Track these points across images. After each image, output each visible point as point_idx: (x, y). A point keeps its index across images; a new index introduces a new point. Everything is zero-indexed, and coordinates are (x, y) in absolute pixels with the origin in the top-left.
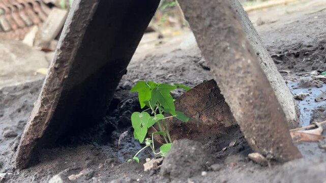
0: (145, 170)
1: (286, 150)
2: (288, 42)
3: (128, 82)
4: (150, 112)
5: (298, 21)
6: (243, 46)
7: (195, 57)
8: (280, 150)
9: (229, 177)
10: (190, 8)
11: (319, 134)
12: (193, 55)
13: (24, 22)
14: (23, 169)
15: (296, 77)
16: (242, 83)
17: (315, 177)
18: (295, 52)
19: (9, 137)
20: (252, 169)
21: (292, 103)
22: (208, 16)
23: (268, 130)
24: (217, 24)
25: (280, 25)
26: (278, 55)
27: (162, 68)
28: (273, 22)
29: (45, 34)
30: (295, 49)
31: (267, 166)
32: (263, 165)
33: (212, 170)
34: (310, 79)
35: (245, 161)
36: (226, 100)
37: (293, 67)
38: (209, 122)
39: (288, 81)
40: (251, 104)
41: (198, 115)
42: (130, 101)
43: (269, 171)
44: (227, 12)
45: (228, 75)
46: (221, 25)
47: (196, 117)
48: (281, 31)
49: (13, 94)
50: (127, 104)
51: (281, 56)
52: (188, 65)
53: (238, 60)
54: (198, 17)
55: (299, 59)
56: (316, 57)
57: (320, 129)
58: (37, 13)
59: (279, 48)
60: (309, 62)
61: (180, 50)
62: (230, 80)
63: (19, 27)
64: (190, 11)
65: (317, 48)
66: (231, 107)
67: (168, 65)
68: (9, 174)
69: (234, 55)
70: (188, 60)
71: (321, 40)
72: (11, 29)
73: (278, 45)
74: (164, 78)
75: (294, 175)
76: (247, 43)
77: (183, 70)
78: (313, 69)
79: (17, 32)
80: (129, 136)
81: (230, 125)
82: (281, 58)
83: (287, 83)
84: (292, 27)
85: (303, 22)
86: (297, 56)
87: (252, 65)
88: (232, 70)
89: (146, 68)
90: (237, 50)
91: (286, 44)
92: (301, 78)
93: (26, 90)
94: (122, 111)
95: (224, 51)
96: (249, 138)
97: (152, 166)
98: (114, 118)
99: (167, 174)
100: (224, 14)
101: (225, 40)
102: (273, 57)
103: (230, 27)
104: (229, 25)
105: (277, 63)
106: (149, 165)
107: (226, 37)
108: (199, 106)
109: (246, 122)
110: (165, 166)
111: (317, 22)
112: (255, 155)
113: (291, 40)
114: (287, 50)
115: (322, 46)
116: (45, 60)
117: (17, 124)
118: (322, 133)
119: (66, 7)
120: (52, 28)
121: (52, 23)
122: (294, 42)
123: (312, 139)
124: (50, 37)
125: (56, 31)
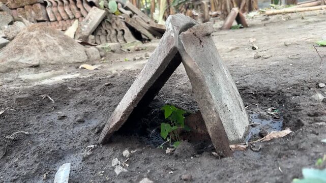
0: (166, 153)
1: (227, 153)
2: (262, 85)
4: (170, 123)
9: (202, 160)
11: (245, 148)
13: (68, 15)
14: (104, 144)
15: (260, 110)
18: (264, 93)
20: (212, 159)
24: (204, 99)
26: (254, 93)
27: (179, 89)
28: (266, 58)
29: (84, 28)
30: (265, 91)
31: (218, 158)
32: (216, 158)
33: (195, 157)
34: (265, 113)
37: (261, 103)
47: (195, 128)
49: (74, 89)
50: (156, 111)
53: (211, 114)
55: (265, 98)
56: (274, 99)
57: (247, 146)
58: (79, 9)
59: (256, 88)
60: (270, 101)
63: (63, 20)
65: (276, 94)
68: (96, 146)
71: (281, 88)
72: (56, 20)
73: (256, 86)
74: (180, 96)
76: (215, 108)
79: (60, 23)
80: (156, 133)
82: (255, 95)
84: (272, 70)
85: (280, 67)
86: (265, 95)
87: (216, 117)
91: (261, 87)
93: (82, 87)
94: (152, 115)
95: (206, 109)
98: (148, 120)
99: (176, 156)
102: (251, 94)
105: (252, 98)
106: (168, 151)
110: (176, 152)
111: (289, 70)
114: (259, 91)
115: (280, 93)
116: (85, 53)
117: (83, 114)
118: (247, 148)
119: (105, 7)
120: (91, 25)
121: (91, 19)
122: (265, 86)
123: (242, 149)
124: (88, 32)
125: (94, 27)
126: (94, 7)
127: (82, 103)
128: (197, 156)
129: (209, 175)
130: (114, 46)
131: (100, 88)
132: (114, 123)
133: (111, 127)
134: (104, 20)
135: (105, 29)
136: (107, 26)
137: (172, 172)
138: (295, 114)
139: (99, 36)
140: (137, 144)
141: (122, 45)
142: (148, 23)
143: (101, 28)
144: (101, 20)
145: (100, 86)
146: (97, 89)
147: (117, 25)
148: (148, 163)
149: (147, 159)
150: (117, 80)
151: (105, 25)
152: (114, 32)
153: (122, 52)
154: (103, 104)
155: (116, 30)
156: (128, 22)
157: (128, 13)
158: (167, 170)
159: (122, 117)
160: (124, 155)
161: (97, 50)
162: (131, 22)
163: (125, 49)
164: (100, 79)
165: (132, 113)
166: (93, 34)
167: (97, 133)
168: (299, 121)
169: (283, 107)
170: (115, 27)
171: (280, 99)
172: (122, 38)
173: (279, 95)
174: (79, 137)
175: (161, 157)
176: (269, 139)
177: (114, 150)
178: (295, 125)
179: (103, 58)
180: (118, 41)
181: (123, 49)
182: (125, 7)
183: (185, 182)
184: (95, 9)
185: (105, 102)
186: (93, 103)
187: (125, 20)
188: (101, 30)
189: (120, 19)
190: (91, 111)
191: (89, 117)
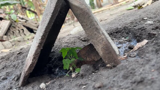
0: (73, 77)
1: (117, 62)
2: (113, 28)
3: (53, 50)
4: (69, 58)
5: (115, 19)
6: (101, 32)
7: (78, 37)
8: (115, 63)
9: (101, 73)
10: (83, 22)
11: (126, 57)
12: (77, 36)
14: (24, 86)
15: (117, 40)
16: (102, 44)
17: (125, 66)
18: (116, 31)
19: (4, 79)
20: (108, 70)
21: (117, 49)
22: (89, 25)
23: (111, 57)
24: (93, 27)
25: (109, 21)
26: (110, 33)
28: (106, 20)
30: (116, 30)
31: (112, 68)
32: (111, 68)
33: (95, 72)
34: (122, 40)
35: (105, 68)
36: (97, 50)
37: (116, 37)
38: (90, 60)
39: (115, 42)
40: (105, 50)
41: (86, 58)
42: (56, 57)
43: (113, 69)
44: (95, 23)
45: (97, 42)
46: (94, 27)
48: (109, 23)
51: (111, 33)
52: (76, 40)
53: (100, 37)
54: (86, 25)
55: (117, 34)
56: (123, 32)
57: (126, 55)
59: (110, 30)
60: (121, 35)
61: (71, 34)
62: (98, 43)
64: (83, 23)
65: (123, 29)
66: (99, 52)
67: (68, 41)
68: (18, 89)
69: (99, 35)
70: (76, 38)
71: (124, 26)
73: (109, 29)
74: (67, 46)
75: (120, 67)
76: (102, 32)
77: (75, 42)
78: (123, 37)
80: (59, 70)
81: (97, 60)
82: (111, 34)
83: (114, 43)
84: (114, 21)
85: (117, 19)
86: (117, 33)
87: (104, 38)
88: (98, 40)
89: (59, 44)
90: (99, 34)
91: (112, 29)
92: (119, 41)
93: (3, 59)
94: (53, 61)
95: (95, 34)
96: (105, 61)
97: (75, 76)
98: (51, 64)
99: (82, 76)
100: (95, 24)
101: (95, 31)
102: (108, 34)
103: (97, 28)
104: (96, 27)
105: (110, 36)
106: (73, 75)
107: (95, 30)
108: (85, 54)
109: (104, 56)
111: (122, 19)
112: (108, 65)
113: (114, 27)
114: (113, 31)
115: (125, 28)
116: (2, 45)
117: (6, 74)
118: (127, 56)
119: (9, 19)
120: (3, 30)
121: (2, 27)
122: (115, 28)
123: (124, 59)
124: (2, 34)
125: (5, 31)
126: (3, 20)
127: (3, 68)
128: (96, 71)
129: (114, 79)
130: (19, 38)
131: (14, 57)
132: (28, 67)
133: (26, 70)
134: (10, 26)
135: (12, 31)
136: (13, 29)
137: (84, 86)
138: (144, 32)
139: (10, 35)
140: (48, 79)
141: (24, 37)
142: (36, 24)
143: (10, 31)
144: (9, 26)
145: (14, 55)
146: (12, 58)
147: (18, 27)
148: (62, 87)
149: (60, 85)
150: (24, 50)
151: (12, 29)
152: (18, 31)
153: (24, 41)
154: (18, 65)
155: (18, 30)
156: (25, 25)
157: (24, 21)
158: (79, 86)
159: (33, 60)
160: (42, 88)
161: (10, 43)
162: (26, 24)
163: (26, 39)
164: (13, 52)
165: (40, 54)
166: (5, 35)
167: (17, 80)
168: (149, 34)
169: (130, 35)
170: (17, 29)
171: (127, 31)
172: (23, 34)
173: (125, 29)
174: (4, 88)
175: (70, 81)
176: (137, 49)
177: (32, 87)
178: (147, 37)
179: (14, 46)
180: (21, 36)
181: (25, 39)
182: (21, 18)
183: (100, 89)
184: (4, 21)
185: (19, 63)
186: (11, 66)
187: (23, 24)
188: (10, 32)
189: (19, 24)
190: (11, 71)
191: (10, 75)
